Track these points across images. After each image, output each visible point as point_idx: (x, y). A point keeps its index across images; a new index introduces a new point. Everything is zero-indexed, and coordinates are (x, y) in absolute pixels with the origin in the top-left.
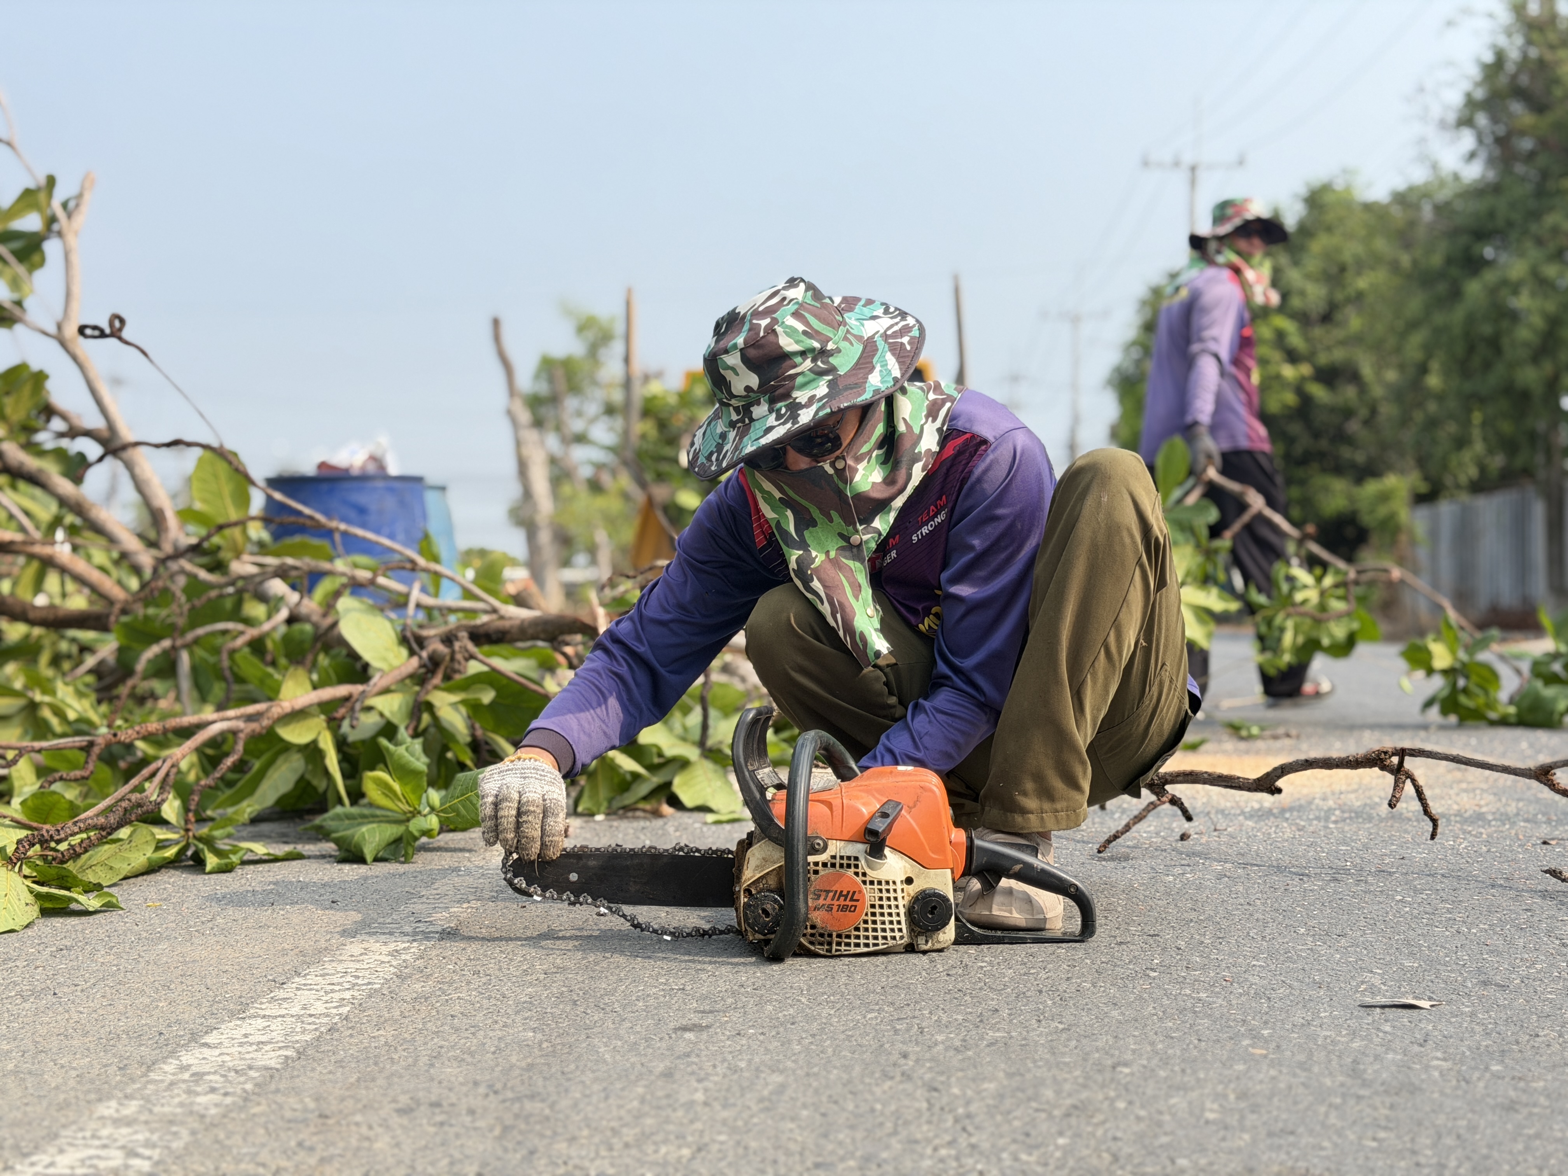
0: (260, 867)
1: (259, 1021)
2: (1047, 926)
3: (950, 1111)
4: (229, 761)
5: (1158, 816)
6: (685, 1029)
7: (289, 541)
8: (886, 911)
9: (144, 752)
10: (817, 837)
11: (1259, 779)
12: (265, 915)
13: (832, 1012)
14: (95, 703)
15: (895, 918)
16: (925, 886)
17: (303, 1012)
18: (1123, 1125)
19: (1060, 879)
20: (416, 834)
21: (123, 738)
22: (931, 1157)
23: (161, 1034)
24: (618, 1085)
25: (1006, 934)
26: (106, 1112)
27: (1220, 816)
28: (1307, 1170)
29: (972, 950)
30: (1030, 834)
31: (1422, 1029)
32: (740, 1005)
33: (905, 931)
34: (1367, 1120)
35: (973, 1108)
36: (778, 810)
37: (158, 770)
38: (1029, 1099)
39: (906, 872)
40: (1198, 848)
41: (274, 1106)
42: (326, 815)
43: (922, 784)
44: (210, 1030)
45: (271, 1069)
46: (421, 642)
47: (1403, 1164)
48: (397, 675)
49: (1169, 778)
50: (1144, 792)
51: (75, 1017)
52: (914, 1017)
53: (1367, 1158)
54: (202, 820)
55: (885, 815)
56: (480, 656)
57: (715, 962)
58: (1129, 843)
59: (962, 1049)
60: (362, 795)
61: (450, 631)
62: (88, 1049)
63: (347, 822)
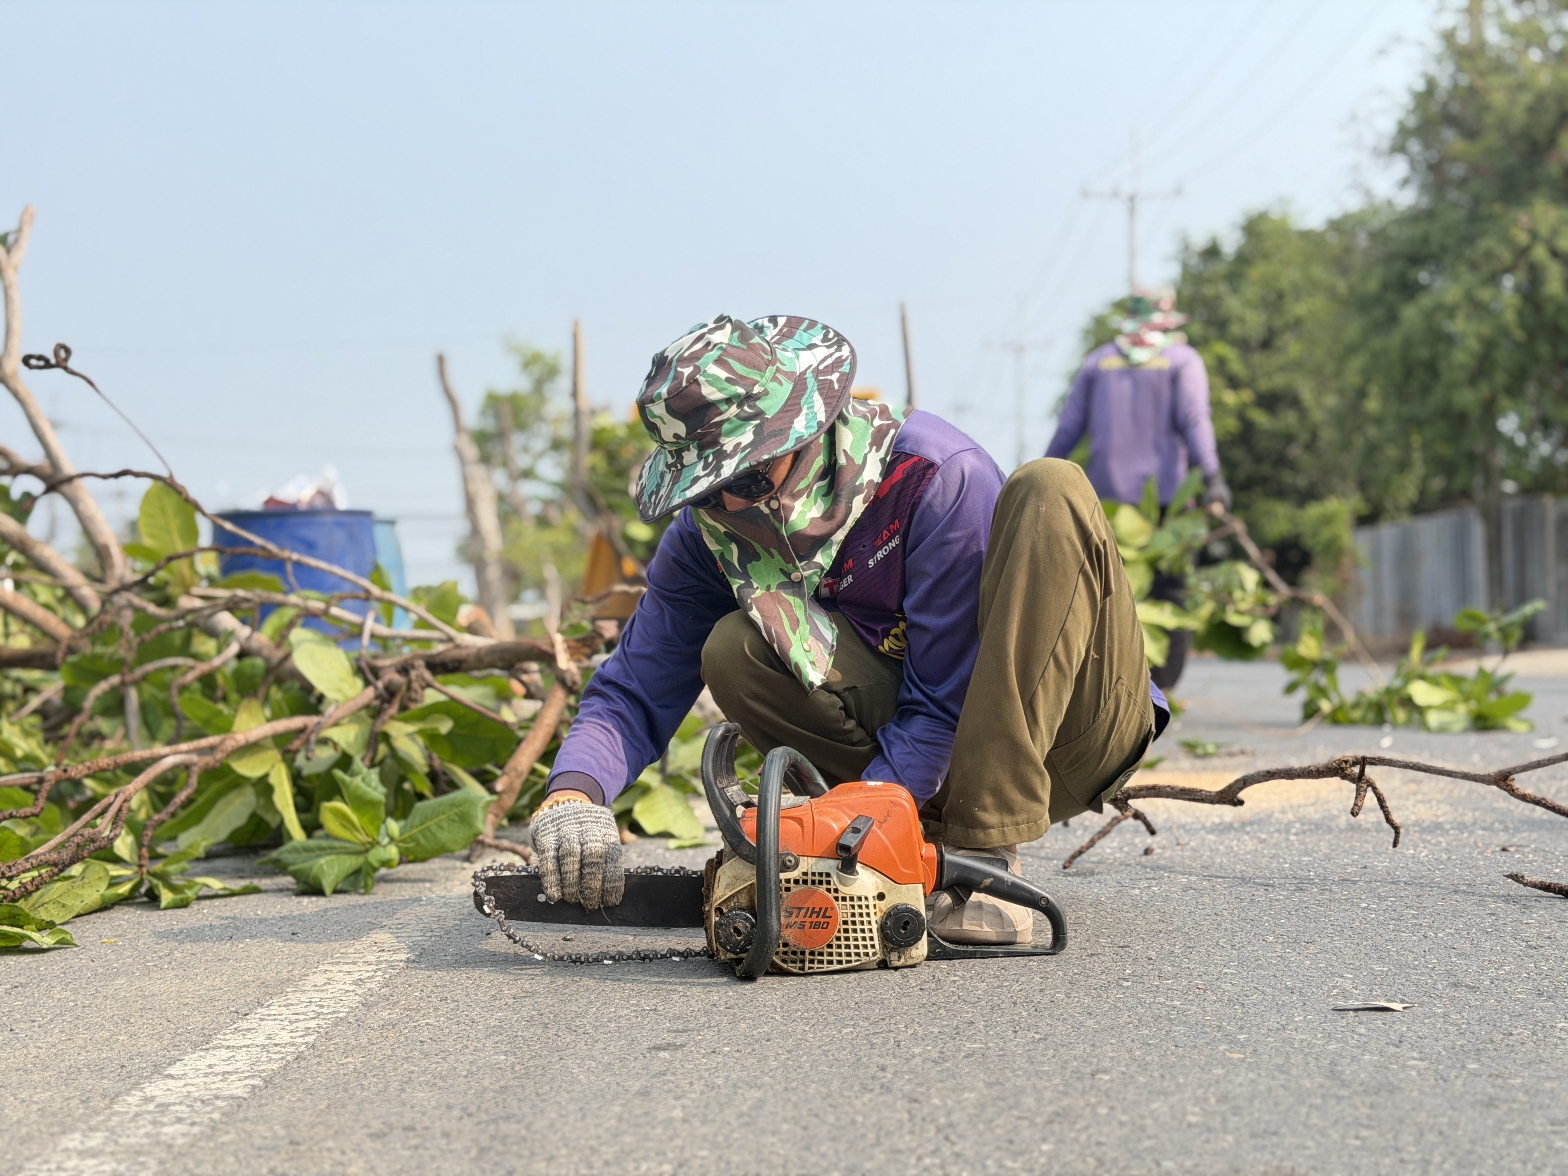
0: (217, 902)
1: (224, 1051)
2: (1018, 940)
3: (932, 1121)
4: (182, 796)
5: (1120, 832)
6: (659, 1048)
7: (238, 576)
8: (859, 927)
9: (93, 790)
10: (788, 854)
11: (1221, 792)
12: (225, 947)
13: (807, 1028)
14: (42, 743)
15: (867, 935)
16: (897, 902)
17: (268, 1042)
18: (1105, 1130)
19: (1031, 892)
20: (376, 864)
21: (73, 774)
22: (916, 1166)
23: (123, 1066)
24: (595, 1105)
25: (977, 949)
26: (71, 1145)
27: (1182, 831)
28: (1293, 1169)
29: (944, 965)
30: (997, 848)
31: (1396, 1031)
32: (713, 1023)
33: (877, 947)
34: (1349, 1120)
35: (955, 1118)
36: (749, 827)
37: (110, 804)
38: (1011, 1108)
39: (878, 888)
40: (1162, 862)
41: (243, 1135)
42: (283, 849)
43: (892, 799)
44: (173, 1062)
45: (238, 1098)
46: (376, 672)
47: (1387, 1161)
48: (351, 706)
49: (1132, 793)
50: (1107, 807)
51: (34, 1052)
52: (890, 1031)
53: (1351, 1156)
54: (155, 857)
55: (856, 831)
56: (437, 685)
57: (686, 983)
58: (1094, 859)
59: (940, 1060)
60: (320, 826)
61: (406, 661)
62: (49, 1083)
63: (304, 855)
